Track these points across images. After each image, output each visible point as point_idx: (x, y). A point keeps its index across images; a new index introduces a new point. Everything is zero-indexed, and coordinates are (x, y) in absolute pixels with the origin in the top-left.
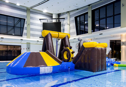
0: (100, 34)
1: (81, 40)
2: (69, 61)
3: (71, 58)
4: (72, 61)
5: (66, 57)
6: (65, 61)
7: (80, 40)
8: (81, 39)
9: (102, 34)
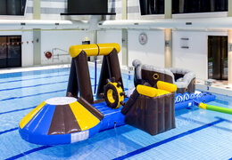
0: (187, 24)
3: (119, 103)
5: (111, 99)
9: (190, 24)
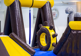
1: (71, 13)
2: (48, 50)
3: (51, 45)
4: (52, 51)
5: (43, 43)
6: (41, 49)
7: (69, 12)
8: (71, 10)
